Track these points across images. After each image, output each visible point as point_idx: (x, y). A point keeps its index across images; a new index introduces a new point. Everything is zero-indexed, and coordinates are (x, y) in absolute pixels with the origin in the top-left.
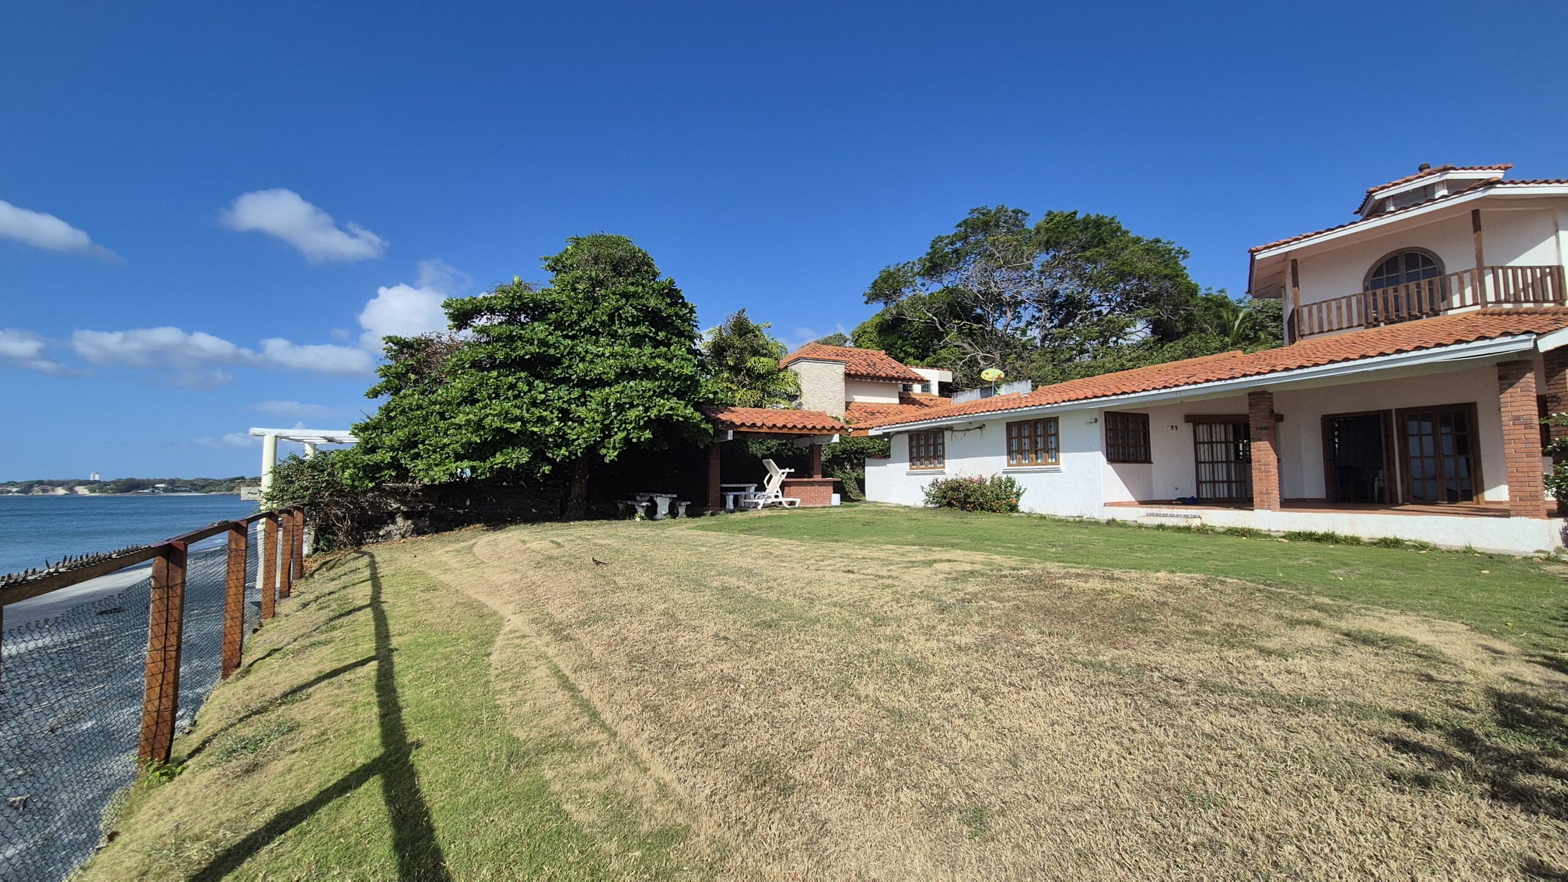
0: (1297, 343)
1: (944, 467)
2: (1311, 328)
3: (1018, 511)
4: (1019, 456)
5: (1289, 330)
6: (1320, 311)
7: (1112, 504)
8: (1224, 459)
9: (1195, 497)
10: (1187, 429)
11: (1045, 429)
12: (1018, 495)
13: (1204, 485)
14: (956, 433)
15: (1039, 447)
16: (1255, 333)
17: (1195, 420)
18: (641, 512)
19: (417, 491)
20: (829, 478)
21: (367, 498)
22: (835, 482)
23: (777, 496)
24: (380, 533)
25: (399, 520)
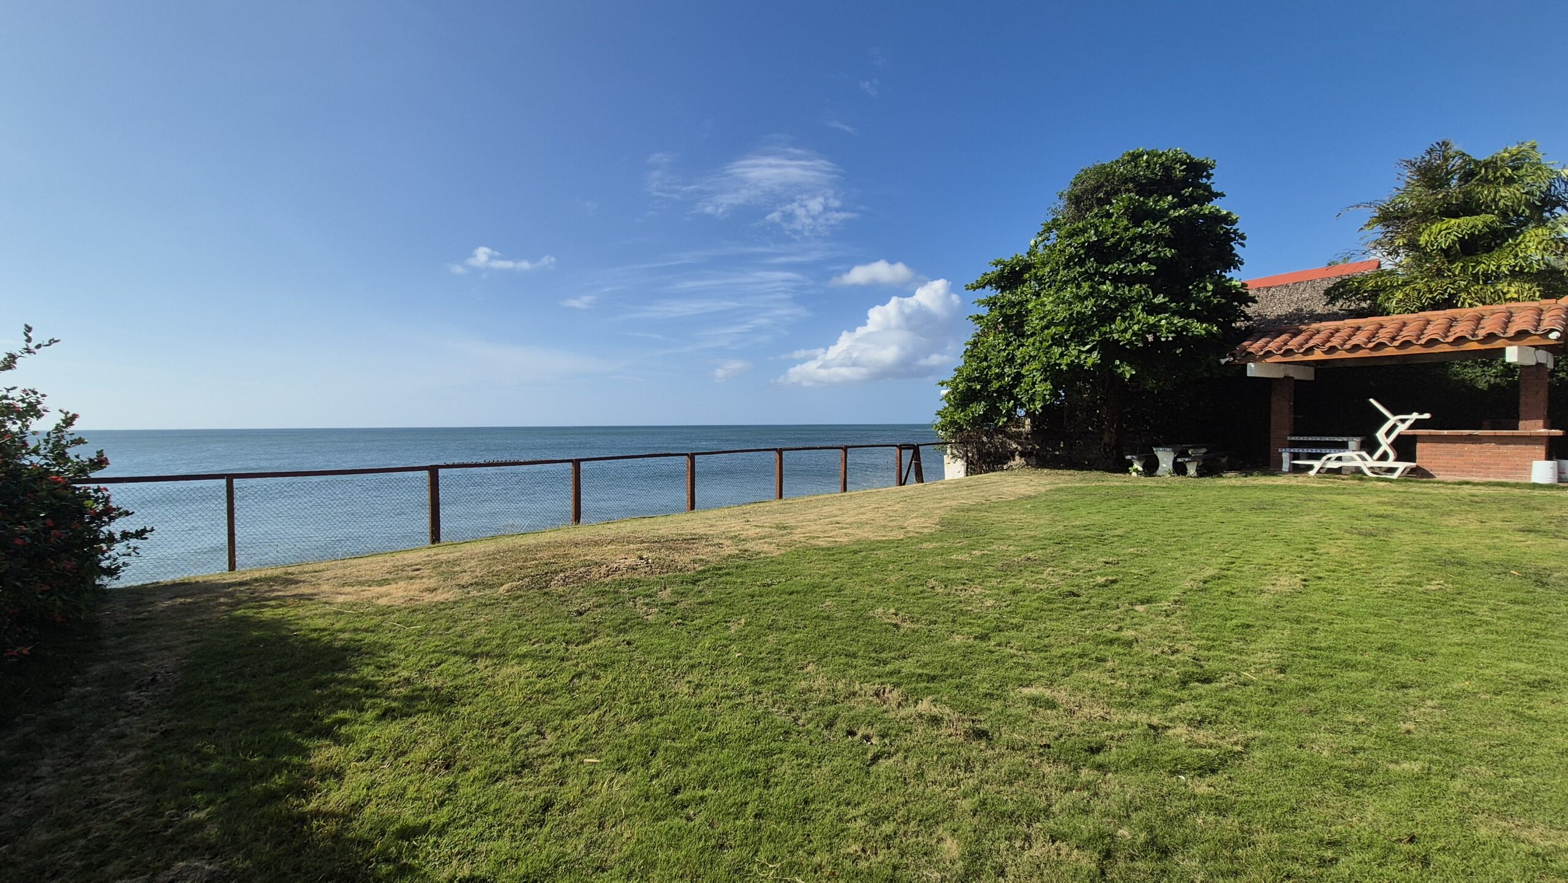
18: (1137, 466)
19: (1028, 434)
20: (1544, 431)
21: (998, 439)
22: (1551, 439)
23: (1384, 457)
24: (1005, 467)
25: (1017, 458)
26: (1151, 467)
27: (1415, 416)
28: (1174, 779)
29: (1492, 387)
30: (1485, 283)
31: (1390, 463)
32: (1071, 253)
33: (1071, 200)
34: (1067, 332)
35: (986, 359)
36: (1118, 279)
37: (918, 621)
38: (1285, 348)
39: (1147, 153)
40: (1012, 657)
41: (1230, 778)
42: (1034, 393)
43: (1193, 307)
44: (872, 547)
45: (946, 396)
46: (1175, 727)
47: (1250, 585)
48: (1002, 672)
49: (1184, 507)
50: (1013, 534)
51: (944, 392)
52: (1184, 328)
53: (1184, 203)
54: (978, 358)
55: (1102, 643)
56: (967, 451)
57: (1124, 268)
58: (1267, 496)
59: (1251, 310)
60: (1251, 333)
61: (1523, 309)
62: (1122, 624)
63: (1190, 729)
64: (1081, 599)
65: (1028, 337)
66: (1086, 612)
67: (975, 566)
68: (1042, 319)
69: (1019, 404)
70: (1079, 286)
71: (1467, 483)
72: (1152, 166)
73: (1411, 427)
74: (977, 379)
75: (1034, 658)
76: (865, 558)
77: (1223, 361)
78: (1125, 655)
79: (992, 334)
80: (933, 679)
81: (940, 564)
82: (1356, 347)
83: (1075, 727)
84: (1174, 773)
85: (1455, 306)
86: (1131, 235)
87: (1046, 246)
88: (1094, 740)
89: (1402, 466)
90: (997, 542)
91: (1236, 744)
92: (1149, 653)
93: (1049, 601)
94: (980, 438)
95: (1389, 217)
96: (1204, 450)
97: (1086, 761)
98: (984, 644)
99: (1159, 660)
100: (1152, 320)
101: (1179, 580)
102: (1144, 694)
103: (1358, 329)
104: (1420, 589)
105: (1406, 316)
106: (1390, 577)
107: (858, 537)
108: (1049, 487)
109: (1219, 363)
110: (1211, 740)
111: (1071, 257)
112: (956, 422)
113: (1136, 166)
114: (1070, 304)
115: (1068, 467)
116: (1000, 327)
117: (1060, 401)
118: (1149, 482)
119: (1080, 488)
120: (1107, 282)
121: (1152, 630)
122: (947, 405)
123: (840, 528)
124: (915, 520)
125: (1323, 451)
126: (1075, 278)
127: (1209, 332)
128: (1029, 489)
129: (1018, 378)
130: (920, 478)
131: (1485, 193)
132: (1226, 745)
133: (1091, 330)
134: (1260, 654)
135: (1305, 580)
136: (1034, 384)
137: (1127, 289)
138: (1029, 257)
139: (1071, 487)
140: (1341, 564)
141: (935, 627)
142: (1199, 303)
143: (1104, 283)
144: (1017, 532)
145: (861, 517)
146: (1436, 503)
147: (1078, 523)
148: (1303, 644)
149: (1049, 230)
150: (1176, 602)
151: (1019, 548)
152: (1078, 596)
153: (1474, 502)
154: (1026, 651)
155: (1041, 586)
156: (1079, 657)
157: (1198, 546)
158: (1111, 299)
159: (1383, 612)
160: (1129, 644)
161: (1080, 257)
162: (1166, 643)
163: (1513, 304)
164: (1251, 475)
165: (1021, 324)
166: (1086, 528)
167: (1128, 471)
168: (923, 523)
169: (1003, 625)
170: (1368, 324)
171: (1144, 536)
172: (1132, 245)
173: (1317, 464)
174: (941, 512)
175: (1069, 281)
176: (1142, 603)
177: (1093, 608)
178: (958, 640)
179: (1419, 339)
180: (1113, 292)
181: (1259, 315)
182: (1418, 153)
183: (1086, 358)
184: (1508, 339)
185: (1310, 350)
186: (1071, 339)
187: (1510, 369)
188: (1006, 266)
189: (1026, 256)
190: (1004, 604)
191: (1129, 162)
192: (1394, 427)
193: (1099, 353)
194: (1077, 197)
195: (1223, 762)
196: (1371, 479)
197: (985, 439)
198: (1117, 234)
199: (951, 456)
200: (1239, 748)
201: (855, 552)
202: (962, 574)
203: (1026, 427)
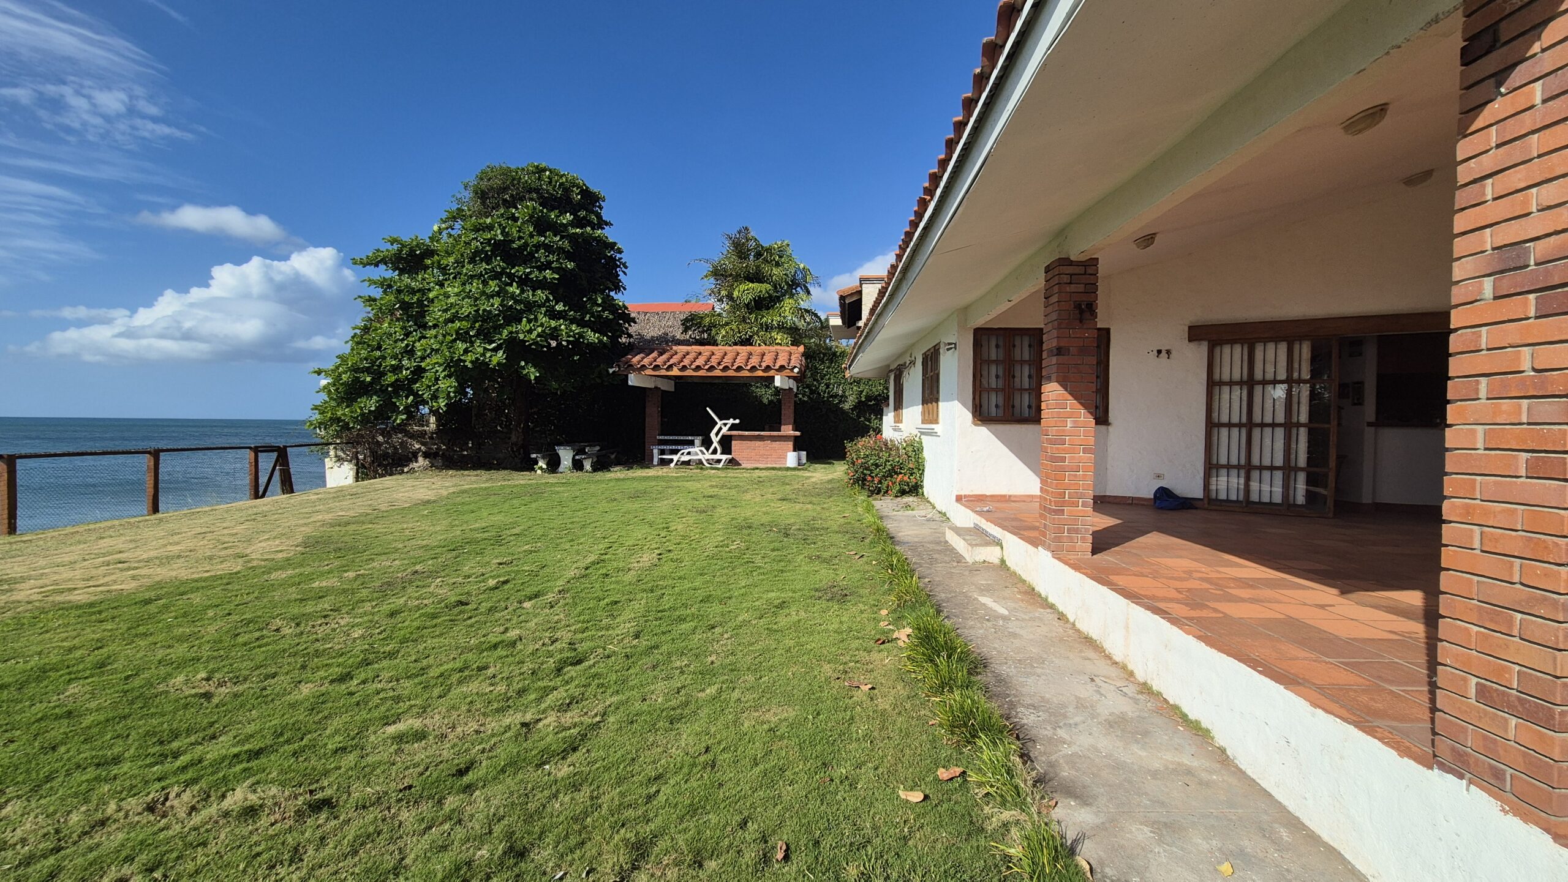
1: (903, 421)
8: (1279, 418)
10: (1193, 354)
13: (1224, 471)
17: (1213, 335)
18: (542, 464)
19: (432, 433)
20: (792, 432)
21: (397, 439)
22: (796, 437)
23: (715, 452)
24: (406, 470)
25: (420, 459)
26: (554, 465)
27: (731, 421)
28: (540, 772)
29: (771, 402)
30: (766, 331)
31: (718, 456)
32: (477, 247)
33: (477, 193)
34: (472, 328)
35: (379, 348)
36: (524, 282)
37: (245, 679)
38: (654, 364)
39: (550, 171)
40: (378, 693)
41: (588, 751)
42: (437, 390)
43: (587, 318)
44: (182, 589)
45: (325, 387)
46: (546, 718)
47: (621, 565)
48: (364, 715)
49: (578, 500)
50: (401, 546)
51: (324, 382)
52: (581, 335)
53: (579, 222)
54: (369, 346)
55: (486, 649)
56: (357, 452)
57: (530, 273)
58: (641, 486)
59: (633, 329)
60: (631, 349)
61: (783, 351)
62: (508, 625)
63: (559, 714)
64: (469, 607)
65: (430, 328)
66: (473, 620)
67: (344, 591)
68: (445, 311)
69: (420, 401)
70: (485, 283)
71: (757, 469)
72: (554, 183)
73: (729, 430)
74: (367, 370)
75: (407, 686)
76: (166, 607)
77: (611, 371)
78: (507, 656)
79: (388, 320)
80: (257, 754)
81: (294, 596)
82: (698, 368)
83: (445, 753)
84: (539, 766)
85: (751, 344)
86: (535, 242)
87: (450, 236)
88: (462, 761)
89: (724, 457)
90: (379, 557)
91: (596, 715)
92: (531, 648)
93: (434, 616)
94: (374, 437)
95: (718, 273)
96: (598, 448)
97: (452, 788)
98: (344, 687)
99: (540, 654)
100: (553, 323)
101: (565, 570)
102: (521, 692)
103: (700, 354)
104: (728, 549)
105: (727, 348)
106: (710, 544)
107: (158, 579)
108: (451, 490)
109: (608, 371)
110: (577, 720)
111: (477, 253)
112: (339, 420)
113: (539, 179)
114: (476, 299)
115: (475, 468)
116: (398, 314)
117: (469, 399)
118: (552, 479)
119: (486, 488)
120: (514, 284)
121: (536, 624)
122: (328, 399)
123: (122, 570)
124: (263, 544)
125: (679, 448)
126: (481, 275)
127: (600, 341)
128: (430, 493)
129: (419, 372)
130: (288, 486)
131: (766, 269)
132: (587, 720)
133: (498, 329)
134: (622, 625)
135: (660, 554)
136: (437, 379)
137: (530, 293)
138: (432, 242)
139: (476, 488)
140: (684, 537)
141: (273, 681)
142: (592, 315)
143: (511, 285)
144: (406, 543)
145: (170, 548)
146: (741, 484)
147: (477, 525)
148: (654, 609)
149: (454, 218)
150: (560, 592)
151: (406, 562)
152: (467, 604)
153: (760, 482)
154: (398, 680)
155: (425, 602)
156: (460, 671)
157: (584, 536)
158: (516, 302)
159: (706, 571)
160: (513, 644)
161: (486, 255)
162: (547, 634)
163: (779, 347)
164: (632, 468)
165: (422, 314)
166: (484, 530)
167: (533, 469)
168: (278, 546)
169: (372, 656)
170: (706, 350)
171: (540, 531)
172: (537, 252)
173: (675, 458)
174: (308, 530)
175: (475, 276)
176: (530, 599)
177: (481, 614)
178: (306, 690)
179: (733, 365)
180: (519, 294)
181: (639, 334)
182: (733, 232)
183: (491, 357)
184: (776, 370)
185: (670, 367)
186: (477, 336)
187: (778, 391)
188: (403, 246)
189: (428, 240)
190: (378, 631)
191: (535, 173)
192: (720, 429)
193: (504, 353)
194: (483, 192)
195: (584, 737)
196: (707, 468)
197: (380, 439)
198: (522, 238)
199: (334, 459)
200: (598, 719)
201: (147, 602)
202: (325, 605)
203: (431, 425)
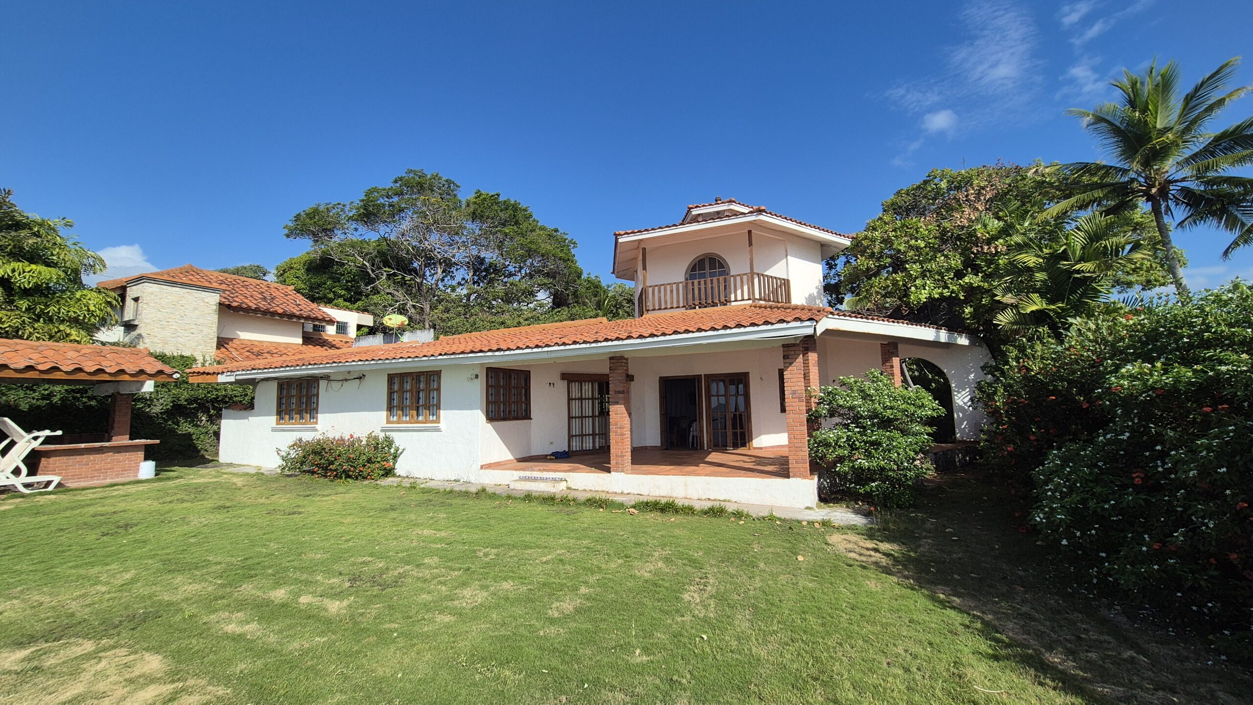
0: (644, 316)
1: (316, 423)
2: (654, 305)
3: (394, 475)
4: (400, 412)
5: (639, 306)
6: (659, 292)
7: (489, 466)
8: (591, 415)
9: (567, 450)
10: (562, 385)
11: (428, 383)
12: (395, 457)
13: (574, 438)
14: (332, 382)
15: (421, 403)
16: (617, 310)
17: (569, 378)
20: (133, 442)
22: (141, 446)
23: (16, 472)
27: (47, 433)
73: (44, 443)
